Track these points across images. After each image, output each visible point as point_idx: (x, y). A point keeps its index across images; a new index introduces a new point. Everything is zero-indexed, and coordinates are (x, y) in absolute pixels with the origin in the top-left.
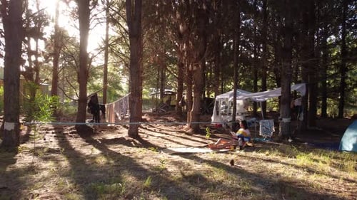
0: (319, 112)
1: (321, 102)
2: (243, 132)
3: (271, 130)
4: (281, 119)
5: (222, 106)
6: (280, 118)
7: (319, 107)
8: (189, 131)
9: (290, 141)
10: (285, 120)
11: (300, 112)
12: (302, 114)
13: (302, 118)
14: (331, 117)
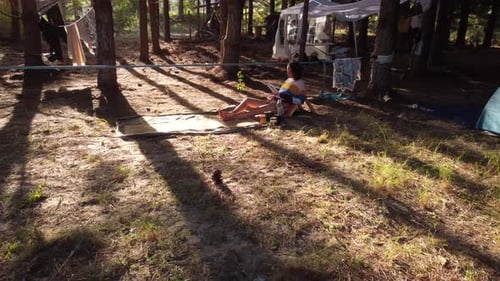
0: (453, 36)
1: (459, 20)
2: (292, 86)
3: (355, 77)
4: (376, 57)
5: (289, 28)
6: (373, 54)
7: (454, 29)
8: (220, 75)
9: (386, 99)
10: (382, 59)
11: (418, 40)
12: (421, 44)
13: (418, 52)
14: (472, 45)
